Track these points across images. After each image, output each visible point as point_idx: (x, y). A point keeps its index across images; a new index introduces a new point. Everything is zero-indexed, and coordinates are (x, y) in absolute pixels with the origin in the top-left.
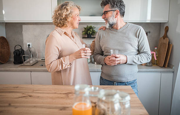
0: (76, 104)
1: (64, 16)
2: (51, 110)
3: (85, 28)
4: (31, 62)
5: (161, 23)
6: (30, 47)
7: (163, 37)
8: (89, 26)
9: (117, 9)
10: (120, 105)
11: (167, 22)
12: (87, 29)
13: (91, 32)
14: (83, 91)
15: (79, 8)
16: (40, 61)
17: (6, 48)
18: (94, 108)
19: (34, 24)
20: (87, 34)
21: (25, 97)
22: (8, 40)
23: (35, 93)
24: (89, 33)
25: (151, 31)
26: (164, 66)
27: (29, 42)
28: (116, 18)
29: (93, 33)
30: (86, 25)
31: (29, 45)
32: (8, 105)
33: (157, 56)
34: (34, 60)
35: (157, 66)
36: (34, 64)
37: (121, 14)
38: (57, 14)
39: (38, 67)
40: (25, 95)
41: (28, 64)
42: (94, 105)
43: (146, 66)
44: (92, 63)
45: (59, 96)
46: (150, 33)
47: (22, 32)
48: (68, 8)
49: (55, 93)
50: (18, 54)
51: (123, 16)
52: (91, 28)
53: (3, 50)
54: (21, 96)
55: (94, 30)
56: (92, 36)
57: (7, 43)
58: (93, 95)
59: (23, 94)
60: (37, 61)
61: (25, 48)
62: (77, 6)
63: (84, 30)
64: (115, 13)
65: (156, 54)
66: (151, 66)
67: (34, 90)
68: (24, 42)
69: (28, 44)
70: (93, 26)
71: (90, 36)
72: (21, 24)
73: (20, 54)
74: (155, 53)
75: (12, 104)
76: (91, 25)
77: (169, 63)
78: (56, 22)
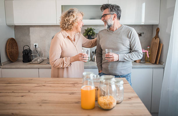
0: (83, 87)
1: (71, 22)
2: (62, 94)
3: (86, 30)
4: (39, 60)
5: (153, 25)
6: (37, 47)
7: (155, 37)
8: (89, 28)
9: (115, 13)
10: (116, 87)
11: (158, 24)
12: (87, 31)
13: (91, 34)
14: (88, 76)
15: (82, 14)
16: (45, 60)
17: (15, 48)
18: (97, 90)
19: (40, 27)
20: (88, 35)
21: (40, 86)
22: (17, 41)
23: (47, 83)
24: (90, 34)
25: (145, 32)
26: (156, 63)
27: (35, 42)
28: (114, 21)
29: (93, 34)
30: (87, 27)
31: (36, 46)
32: (28, 91)
33: (150, 54)
34: (41, 59)
35: (150, 63)
36: (41, 62)
37: (118, 17)
38: (65, 20)
39: (45, 65)
40: (40, 85)
41: (36, 62)
42: (96, 89)
43: (140, 63)
44: (92, 61)
45: (67, 85)
46: (144, 34)
47: (29, 33)
48: (74, 14)
49: (64, 83)
50: (26, 54)
51: (120, 19)
52: (91, 30)
53: (13, 50)
54: (36, 86)
55: (94, 32)
56: (92, 37)
57: (16, 44)
58: (95, 81)
59: (38, 84)
60: (43, 59)
61: (32, 48)
62: (81, 13)
63: (84, 32)
64: (113, 16)
65: (149, 53)
66: (145, 63)
67: (46, 82)
68: (31, 43)
69: (35, 44)
70: (93, 28)
71: (90, 37)
72: (28, 27)
73: (28, 54)
74: (147, 51)
75: (31, 91)
76: (91, 27)
77: (160, 60)
78: (64, 27)
